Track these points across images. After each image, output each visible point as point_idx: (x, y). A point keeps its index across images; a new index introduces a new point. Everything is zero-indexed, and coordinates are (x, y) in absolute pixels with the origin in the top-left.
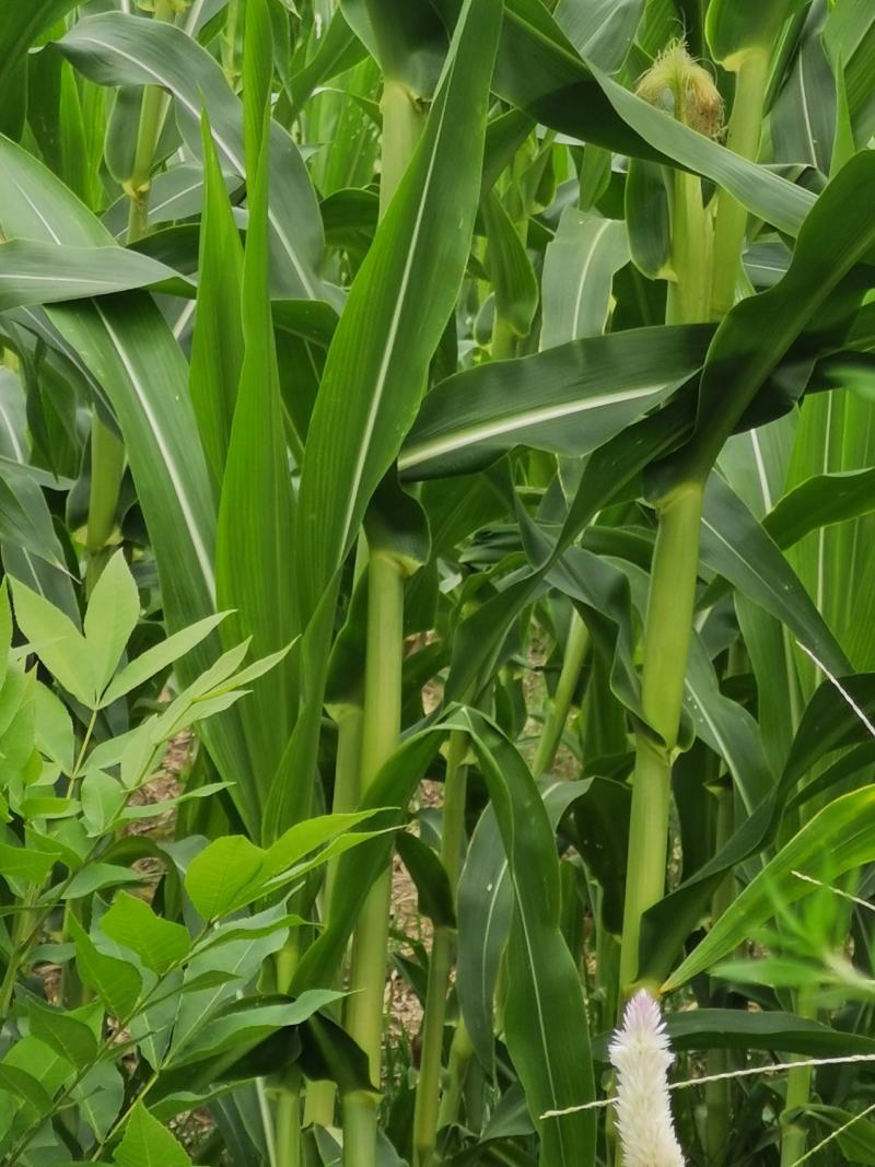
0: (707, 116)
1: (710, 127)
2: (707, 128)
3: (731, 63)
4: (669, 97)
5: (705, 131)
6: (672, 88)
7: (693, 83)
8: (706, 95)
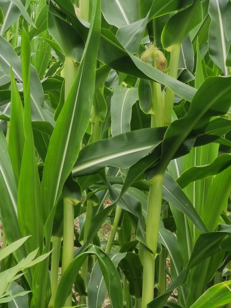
0: (162, 65)
1: (163, 68)
2: (162, 69)
3: (169, 49)
4: (151, 60)
5: (161, 70)
6: (151, 57)
7: (158, 56)
8: (162, 59)
